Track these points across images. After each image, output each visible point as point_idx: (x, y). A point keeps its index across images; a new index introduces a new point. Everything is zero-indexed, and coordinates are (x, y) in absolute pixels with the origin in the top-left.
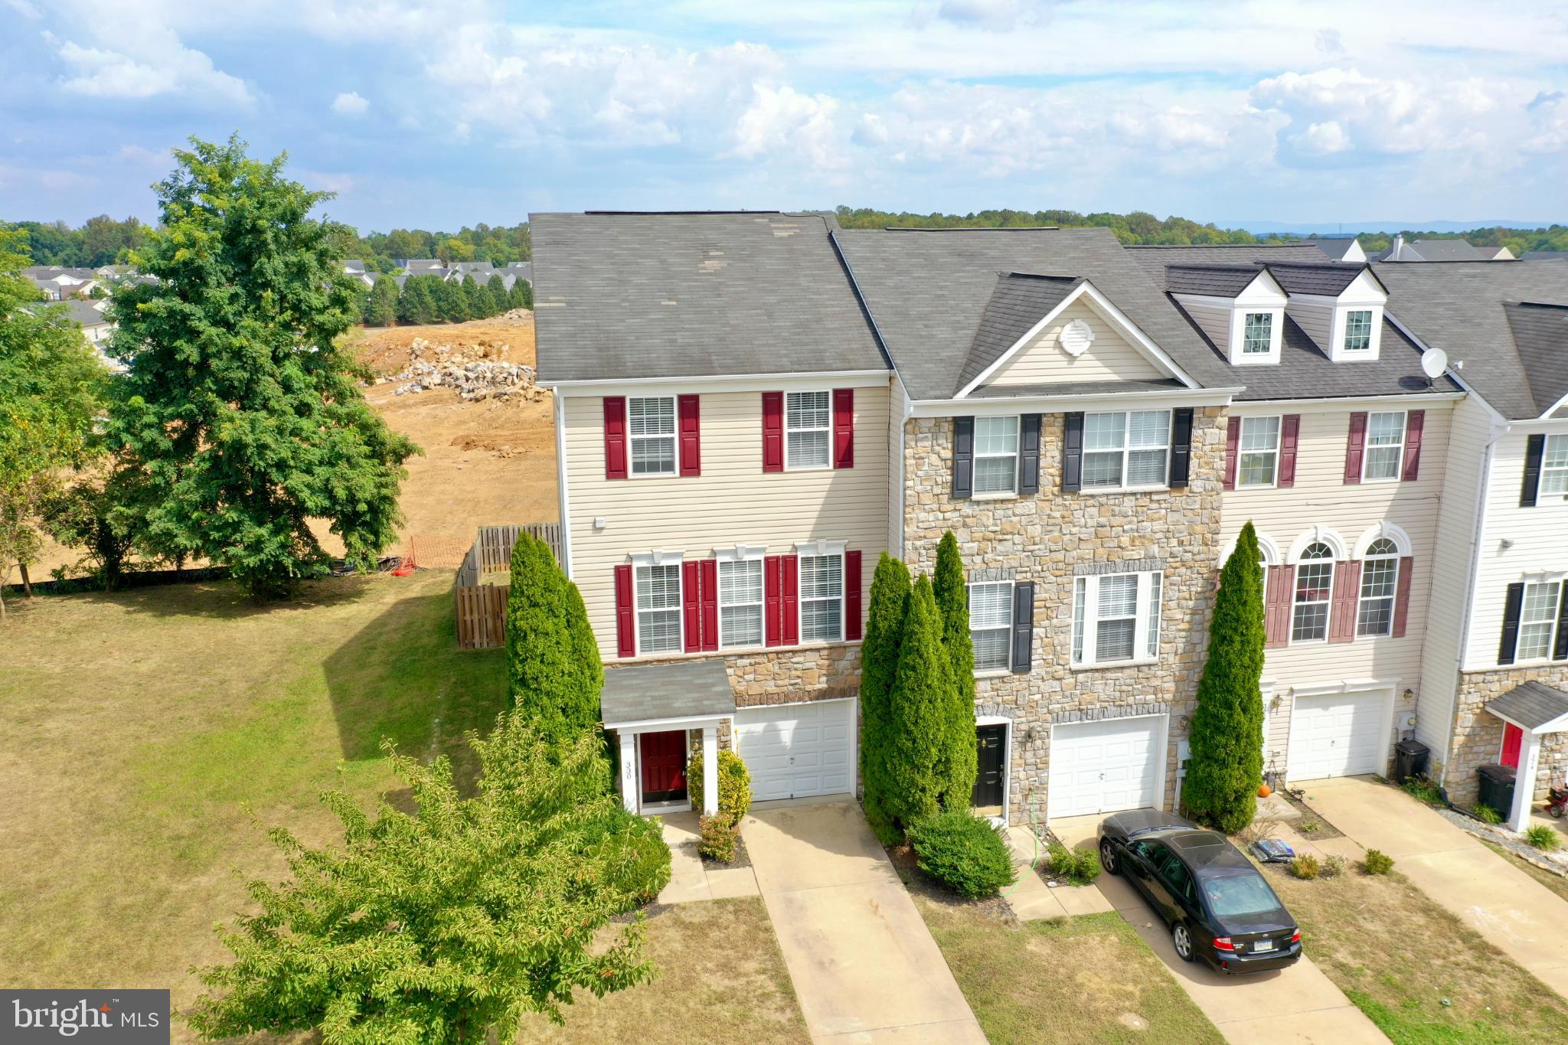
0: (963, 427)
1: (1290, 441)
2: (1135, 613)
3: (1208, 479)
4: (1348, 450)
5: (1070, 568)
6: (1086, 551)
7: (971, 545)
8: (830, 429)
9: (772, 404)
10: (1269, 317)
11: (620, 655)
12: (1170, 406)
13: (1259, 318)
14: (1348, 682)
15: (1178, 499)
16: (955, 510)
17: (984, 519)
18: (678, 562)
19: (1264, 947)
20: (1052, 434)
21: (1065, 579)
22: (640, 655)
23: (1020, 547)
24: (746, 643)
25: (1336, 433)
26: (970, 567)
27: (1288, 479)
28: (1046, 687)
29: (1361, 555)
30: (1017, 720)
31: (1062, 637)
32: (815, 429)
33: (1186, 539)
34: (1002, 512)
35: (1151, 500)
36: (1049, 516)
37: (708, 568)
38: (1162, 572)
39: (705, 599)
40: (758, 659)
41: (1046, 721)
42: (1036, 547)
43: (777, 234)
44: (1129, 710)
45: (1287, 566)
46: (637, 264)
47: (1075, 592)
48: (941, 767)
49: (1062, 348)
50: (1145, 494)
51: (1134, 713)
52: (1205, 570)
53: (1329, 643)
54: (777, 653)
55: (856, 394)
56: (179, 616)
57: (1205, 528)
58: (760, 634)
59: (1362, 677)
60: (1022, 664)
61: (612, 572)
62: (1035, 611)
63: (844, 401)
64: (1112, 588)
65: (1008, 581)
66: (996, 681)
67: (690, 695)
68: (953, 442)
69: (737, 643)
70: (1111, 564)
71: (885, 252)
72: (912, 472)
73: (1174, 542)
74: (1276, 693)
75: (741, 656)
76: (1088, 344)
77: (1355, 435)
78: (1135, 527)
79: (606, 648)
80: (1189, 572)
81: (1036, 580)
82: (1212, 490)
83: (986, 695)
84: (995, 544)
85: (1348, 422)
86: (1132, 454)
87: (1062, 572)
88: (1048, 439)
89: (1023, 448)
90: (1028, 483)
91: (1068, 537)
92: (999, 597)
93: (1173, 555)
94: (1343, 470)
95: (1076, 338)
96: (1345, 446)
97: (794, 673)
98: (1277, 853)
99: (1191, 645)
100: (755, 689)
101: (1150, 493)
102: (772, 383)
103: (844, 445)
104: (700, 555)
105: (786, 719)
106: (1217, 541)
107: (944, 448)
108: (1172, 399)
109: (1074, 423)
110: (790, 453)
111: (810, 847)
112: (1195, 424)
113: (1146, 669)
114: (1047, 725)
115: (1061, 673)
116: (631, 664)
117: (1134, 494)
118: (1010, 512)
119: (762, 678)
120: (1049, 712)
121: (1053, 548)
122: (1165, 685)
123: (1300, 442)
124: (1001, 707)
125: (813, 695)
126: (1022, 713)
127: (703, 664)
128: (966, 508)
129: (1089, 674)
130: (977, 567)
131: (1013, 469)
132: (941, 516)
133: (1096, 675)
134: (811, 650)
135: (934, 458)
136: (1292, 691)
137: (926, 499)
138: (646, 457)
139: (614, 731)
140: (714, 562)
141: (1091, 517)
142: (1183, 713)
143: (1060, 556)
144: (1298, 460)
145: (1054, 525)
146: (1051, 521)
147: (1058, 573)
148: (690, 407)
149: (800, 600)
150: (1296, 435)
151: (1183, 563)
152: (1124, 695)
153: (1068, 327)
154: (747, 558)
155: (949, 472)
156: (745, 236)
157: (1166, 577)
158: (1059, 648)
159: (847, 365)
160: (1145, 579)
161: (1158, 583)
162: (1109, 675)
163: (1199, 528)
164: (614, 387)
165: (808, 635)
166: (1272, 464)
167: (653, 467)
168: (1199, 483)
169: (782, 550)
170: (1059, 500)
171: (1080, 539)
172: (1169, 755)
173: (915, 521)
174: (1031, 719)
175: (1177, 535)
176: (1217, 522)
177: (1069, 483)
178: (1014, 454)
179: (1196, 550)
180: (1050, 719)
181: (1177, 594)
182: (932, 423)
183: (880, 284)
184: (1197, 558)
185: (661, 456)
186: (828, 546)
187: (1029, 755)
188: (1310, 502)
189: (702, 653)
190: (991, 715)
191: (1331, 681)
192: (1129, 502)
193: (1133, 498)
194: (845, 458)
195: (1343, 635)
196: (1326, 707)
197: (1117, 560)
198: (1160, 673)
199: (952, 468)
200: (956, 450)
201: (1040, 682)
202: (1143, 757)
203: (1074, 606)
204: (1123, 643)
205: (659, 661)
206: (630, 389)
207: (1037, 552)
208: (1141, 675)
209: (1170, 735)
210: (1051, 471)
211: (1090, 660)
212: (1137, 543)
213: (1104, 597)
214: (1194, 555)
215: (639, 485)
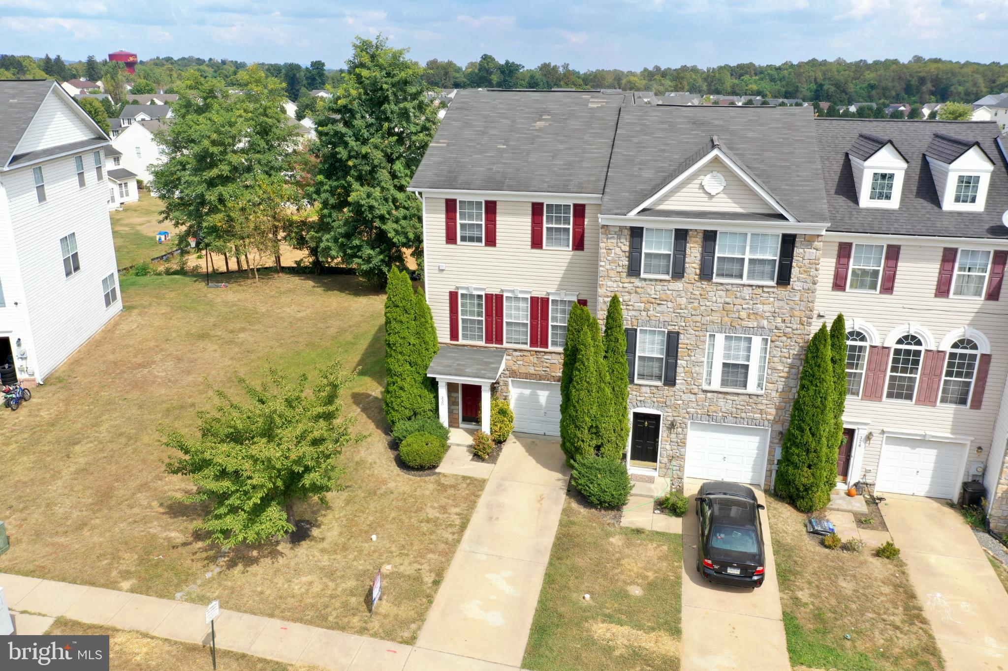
0: (636, 233)
1: (891, 263)
2: (749, 361)
3: (806, 282)
4: (940, 273)
5: (704, 327)
6: (716, 318)
7: (640, 304)
8: (571, 227)
9: (537, 209)
10: (891, 176)
11: (451, 340)
12: (780, 232)
13: (884, 176)
14: (928, 433)
15: (782, 292)
16: (630, 282)
17: (649, 290)
18: (483, 293)
19: (734, 571)
20: (695, 242)
21: (701, 333)
22: (461, 341)
23: (671, 310)
24: (519, 343)
25: (929, 260)
26: (639, 318)
27: (888, 287)
28: (686, 397)
29: (946, 347)
30: (666, 414)
31: (697, 368)
32: (562, 226)
33: (788, 319)
34: (660, 287)
35: (763, 291)
36: (692, 293)
37: (499, 298)
38: (769, 338)
39: (496, 315)
40: (526, 353)
41: (684, 418)
42: (682, 311)
43: (590, 105)
44: (742, 421)
45: (884, 348)
46: (498, 122)
47: (707, 342)
48: (594, 430)
49: (704, 189)
50: (759, 287)
51: (746, 423)
52: (801, 341)
53: (916, 404)
54: (536, 352)
55: (587, 207)
56: (336, 292)
57: (803, 314)
58: (527, 339)
59: (945, 433)
60: (670, 381)
61: (448, 294)
62: (679, 350)
63: (580, 211)
64: (733, 343)
65: (663, 329)
66: (653, 388)
67: (476, 366)
68: (630, 242)
69: (515, 343)
70: (732, 327)
71: (646, 119)
72: (605, 257)
73: (779, 320)
74: (870, 431)
75: (515, 350)
76: (722, 188)
77: (946, 264)
78: (751, 307)
79: (443, 334)
80: (789, 340)
81: (681, 331)
82: (808, 289)
83: (646, 395)
84: (656, 306)
85: (941, 254)
86: (752, 261)
87: (699, 329)
88: (692, 245)
89: (675, 249)
90: (677, 271)
91: (704, 307)
92: (658, 338)
93: (777, 328)
94: (935, 287)
95: (713, 183)
96: (938, 271)
97: (545, 364)
98: (819, 528)
99: (787, 388)
100: (523, 370)
101: (763, 287)
102: (538, 196)
103: (579, 236)
104: (495, 291)
105: (543, 389)
106: (810, 323)
107: (624, 245)
108: (780, 228)
109: (710, 237)
110: (547, 238)
111: (534, 461)
112: (797, 244)
113: (755, 398)
114: (686, 421)
115: (696, 391)
116: (456, 345)
117: (751, 286)
118: (666, 288)
119: (527, 364)
120: (688, 413)
121: (693, 313)
122: (769, 410)
123: (899, 264)
124: (656, 404)
125: (557, 378)
126: (669, 410)
127: (494, 351)
128: (637, 282)
129: (715, 394)
130: (643, 318)
131: (669, 262)
132: (621, 285)
133: (720, 395)
134: (555, 353)
135: (618, 250)
136: (883, 432)
137: (612, 274)
138: (468, 233)
139: (434, 379)
140: (502, 296)
141: (721, 297)
142: (781, 429)
143: (698, 318)
144: (897, 277)
145: (695, 299)
146: (693, 296)
147: (696, 329)
148: (491, 208)
149: (550, 323)
150: (897, 259)
151: (785, 334)
152: (739, 411)
153: (709, 176)
154: (520, 296)
155: (627, 259)
156: (570, 107)
157: (772, 341)
158: (695, 375)
159: (580, 190)
160: (757, 342)
161: (766, 344)
162: (729, 397)
163: (797, 313)
164: (451, 193)
165: (555, 344)
166: (877, 277)
167: (471, 239)
168: (799, 284)
169: (541, 294)
170: (699, 284)
171: (712, 310)
172: (769, 454)
173: (605, 286)
174: (675, 414)
175: (781, 316)
176: (811, 311)
177: (705, 274)
178: (669, 253)
179: (795, 327)
180: (688, 417)
181: (779, 354)
182: (617, 229)
183: (630, 141)
184: (796, 332)
185: (476, 233)
186: (566, 295)
187: (673, 436)
188: (905, 306)
189: (494, 345)
190: (649, 407)
191: (916, 431)
192: (747, 292)
193: (750, 288)
194: (579, 245)
195: (927, 399)
196: (914, 447)
197: (737, 326)
198: (765, 402)
199: (628, 257)
200: (631, 246)
201: (682, 394)
202: (754, 452)
203: (707, 351)
204: (740, 378)
205: (471, 346)
206: (460, 195)
207: (683, 315)
208: (751, 400)
209: (771, 442)
210: (694, 265)
211: (716, 385)
212: (752, 317)
213: (728, 348)
214: (793, 330)
215: (463, 249)
